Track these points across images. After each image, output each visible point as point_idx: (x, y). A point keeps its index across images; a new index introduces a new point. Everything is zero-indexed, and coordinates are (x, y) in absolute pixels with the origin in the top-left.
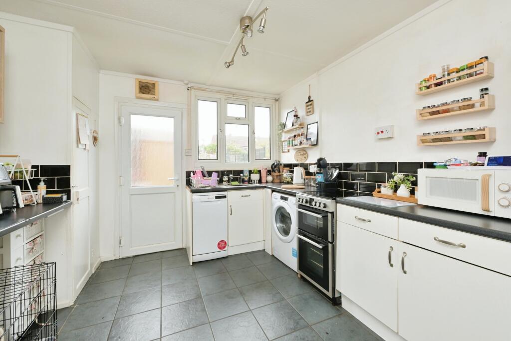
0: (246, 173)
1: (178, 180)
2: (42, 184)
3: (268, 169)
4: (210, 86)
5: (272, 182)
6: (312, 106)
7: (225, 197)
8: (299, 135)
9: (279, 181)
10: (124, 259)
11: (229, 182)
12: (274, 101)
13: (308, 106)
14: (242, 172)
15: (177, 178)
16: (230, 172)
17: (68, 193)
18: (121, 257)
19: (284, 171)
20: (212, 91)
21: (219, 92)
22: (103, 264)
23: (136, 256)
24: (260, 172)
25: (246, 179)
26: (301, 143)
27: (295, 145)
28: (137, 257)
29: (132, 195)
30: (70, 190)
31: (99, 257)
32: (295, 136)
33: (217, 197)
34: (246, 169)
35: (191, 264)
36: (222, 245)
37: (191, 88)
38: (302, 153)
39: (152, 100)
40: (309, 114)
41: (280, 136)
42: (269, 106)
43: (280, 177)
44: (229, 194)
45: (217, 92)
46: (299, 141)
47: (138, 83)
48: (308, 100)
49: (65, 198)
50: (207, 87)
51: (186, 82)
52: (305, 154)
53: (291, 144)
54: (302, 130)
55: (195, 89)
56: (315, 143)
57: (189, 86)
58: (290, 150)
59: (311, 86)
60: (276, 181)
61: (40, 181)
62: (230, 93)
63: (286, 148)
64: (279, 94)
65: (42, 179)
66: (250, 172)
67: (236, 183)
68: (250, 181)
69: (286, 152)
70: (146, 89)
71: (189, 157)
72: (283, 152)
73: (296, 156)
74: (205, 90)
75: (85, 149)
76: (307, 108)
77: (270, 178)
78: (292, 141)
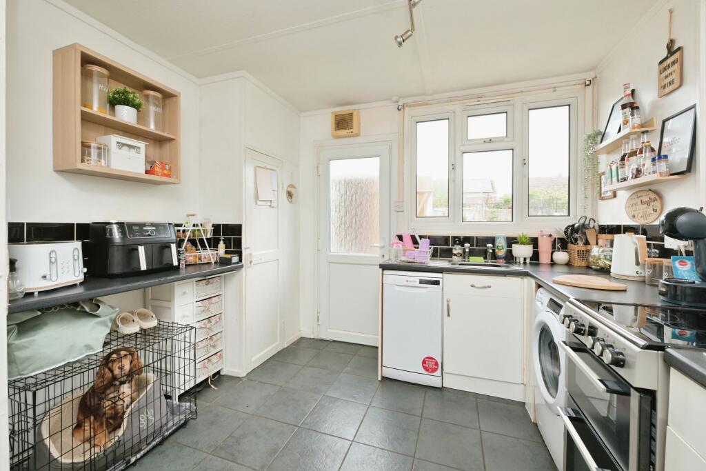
0: (501, 243)
1: (383, 247)
2: (222, 242)
3: (555, 236)
4: (432, 95)
5: (568, 264)
6: (676, 66)
7: (437, 283)
8: (633, 154)
9: (584, 264)
10: (322, 340)
11: (464, 257)
12: (583, 86)
13: (665, 69)
14: (492, 240)
15: (382, 245)
16: (467, 239)
17: (240, 254)
18: (319, 338)
19: (600, 242)
20: (439, 102)
21: (450, 100)
22: (302, 339)
23: (334, 341)
24: (534, 242)
25: (501, 253)
26: (638, 173)
27: (625, 180)
28: (333, 343)
29: (330, 263)
30: (241, 251)
31: (300, 331)
32: (623, 159)
33: (421, 282)
34: (500, 234)
35: (380, 379)
36: (430, 365)
37: (403, 106)
38: (645, 199)
39: (350, 136)
40: (667, 90)
41: (593, 160)
42: (567, 102)
43: (585, 254)
44: (447, 279)
45: (447, 102)
46: (634, 166)
47: (334, 117)
48: (665, 53)
49: (235, 259)
50: (430, 98)
51: (395, 98)
52: (655, 200)
53: (615, 179)
54: (645, 138)
55: (410, 106)
56: (684, 168)
57: (400, 104)
58: (619, 193)
59: (674, 14)
60: (577, 262)
61: (220, 240)
62: (471, 97)
63: (607, 189)
64: (593, 69)
65: (222, 238)
66: (511, 241)
67: (480, 260)
68: (510, 258)
69: (608, 198)
70: (343, 122)
71: (400, 213)
72: (602, 199)
73: (630, 205)
74: (427, 104)
75: (270, 206)
76: (664, 75)
77: (561, 256)
78: (617, 168)
